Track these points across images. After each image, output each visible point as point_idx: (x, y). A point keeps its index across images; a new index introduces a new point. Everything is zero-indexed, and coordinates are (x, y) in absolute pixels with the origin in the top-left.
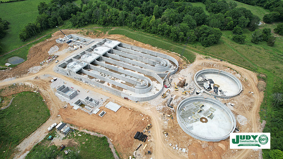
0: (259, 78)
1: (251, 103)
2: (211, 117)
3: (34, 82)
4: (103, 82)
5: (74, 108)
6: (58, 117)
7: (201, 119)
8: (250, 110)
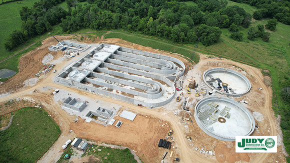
0: (264, 74)
1: (263, 99)
2: (228, 116)
3: (34, 97)
4: (111, 90)
5: (86, 121)
6: (71, 132)
7: (219, 119)
8: (263, 106)
